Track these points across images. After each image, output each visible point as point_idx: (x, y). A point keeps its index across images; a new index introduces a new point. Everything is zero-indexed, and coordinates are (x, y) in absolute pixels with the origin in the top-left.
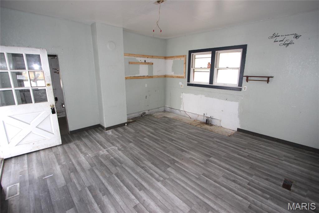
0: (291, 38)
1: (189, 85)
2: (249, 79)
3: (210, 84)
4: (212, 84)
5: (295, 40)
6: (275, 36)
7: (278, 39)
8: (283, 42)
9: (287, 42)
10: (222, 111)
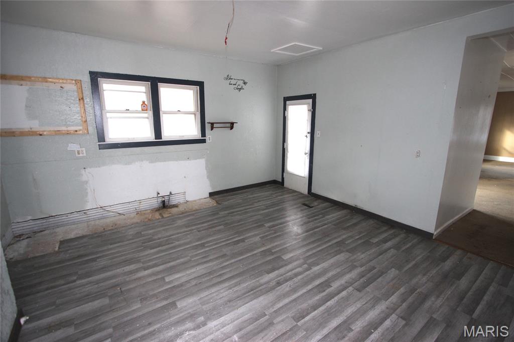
0: (241, 83)
1: (102, 147)
2: (214, 126)
3: (156, 139)
4: (161, 139)
5: (244, 86)
6: (228, 78)
7: (233, 82)
8: (236, 86)
9: (239, 87)
10: (185, 177)
